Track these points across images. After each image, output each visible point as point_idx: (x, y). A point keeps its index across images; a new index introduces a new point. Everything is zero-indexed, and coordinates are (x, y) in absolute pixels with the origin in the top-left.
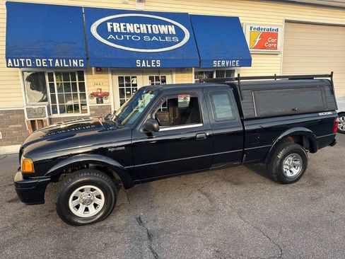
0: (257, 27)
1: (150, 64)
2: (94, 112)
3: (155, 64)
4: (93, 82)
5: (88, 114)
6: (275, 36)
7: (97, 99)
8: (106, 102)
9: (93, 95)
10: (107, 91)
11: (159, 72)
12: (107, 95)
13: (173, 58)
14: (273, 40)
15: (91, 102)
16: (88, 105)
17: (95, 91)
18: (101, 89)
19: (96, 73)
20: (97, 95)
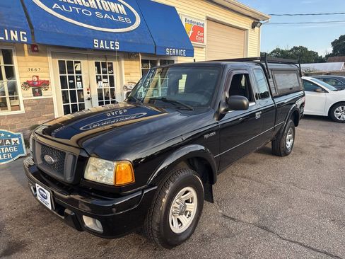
0: (190, 20)
1: (109, 45)
2: (30, 108)
3: (114, 46)
4: (26, 67)
5: (23, 110)
6: (202, 30)
7: (33, 90)
8: (45, 94)
9: (27, 84)
10: (46, 79)
11: (106, 58)
12: (46, 83)
13: (131, 41)
14: (201, 34)
15: (24, 95)
16: (21, 99)
17: (30, 79)
18: (37, 77)
19: (29, 54)
20: (33, 85)
